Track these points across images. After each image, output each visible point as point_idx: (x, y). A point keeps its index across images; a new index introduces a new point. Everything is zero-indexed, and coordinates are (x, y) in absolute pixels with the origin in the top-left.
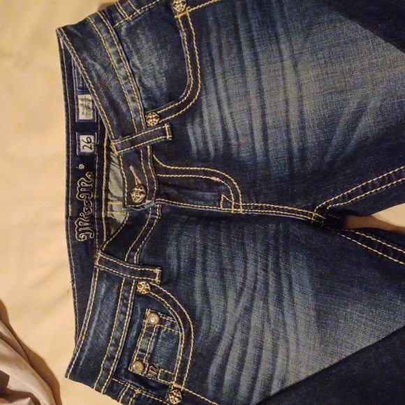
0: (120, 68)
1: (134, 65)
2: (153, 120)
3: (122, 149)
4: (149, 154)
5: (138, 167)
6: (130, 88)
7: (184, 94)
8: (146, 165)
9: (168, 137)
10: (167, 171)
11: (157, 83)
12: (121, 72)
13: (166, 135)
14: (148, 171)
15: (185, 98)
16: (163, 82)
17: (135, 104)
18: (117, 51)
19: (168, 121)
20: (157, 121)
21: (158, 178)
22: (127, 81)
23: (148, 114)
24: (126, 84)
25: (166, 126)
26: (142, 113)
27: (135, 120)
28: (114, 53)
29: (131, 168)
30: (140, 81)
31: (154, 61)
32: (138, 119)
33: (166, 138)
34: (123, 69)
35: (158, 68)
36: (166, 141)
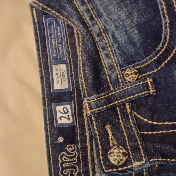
0: (94, 25)
1: (105, 22)
2: (130, 75)
3: (98, 107)
4: (129, 111)
5: (116, 127)
6: (104, 45)
7: (160, 45)
8: (126, 122)
9: (151, 91)
10: (153, 128)
11: (129, 38)
12: (95, 29)
13: (149, 90)
14: (128, 129)
15: (163, 50)
16: (136, 36)
17: (110, 61)
18: (88, 9)
19: (149, 75)
20: (137, 76)
21: (142, 136)
22: (101, 37)
23: (125, 70)
24: (100, 41)
25: (149, 81)
26: (118, 69)
27: (110, 76)
28: (86, 11)
29: (108, 128)
30: (114, 37)
31: (123, 16)
32: (114, 76)
33: (149, 93)
34: (96, 26)
35: (127, 22)
36: (150, 95)
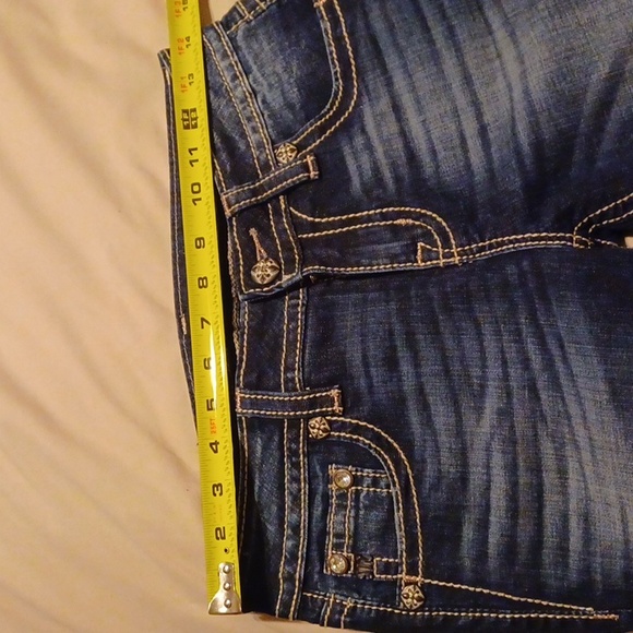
0: (236, 87)
1: (255, 81)
2: (286, 153)
3: (238, 202)
4: (283, 206)
5: (265, 233)
6: (250, 114)
7: (328, 106)
8: (278, 222)
9: (312, 174)
10: (315, 227)
11: (285, 99)
12: (237, 94)
13: (308, 171)
14: (282, 232)
15: (331, 113)
16: (294, 96)
17: (257, 136)
18: (231, 65)
19: (311, 151)
20: (294, 155)
21: (300, 242)
22: (246, 104)
23: (278, 149)
24: (244, 108)
25: (310, 159)
26: (268, 147)
27: (258, 159)
28: (227, 69)
29: (253, 232)
30: (264, 102)
31: (279, 69)
32: (262, 157)
33: (309, 177)
34: (240, 89)
35: (285, 77)
36: (309, 181)
